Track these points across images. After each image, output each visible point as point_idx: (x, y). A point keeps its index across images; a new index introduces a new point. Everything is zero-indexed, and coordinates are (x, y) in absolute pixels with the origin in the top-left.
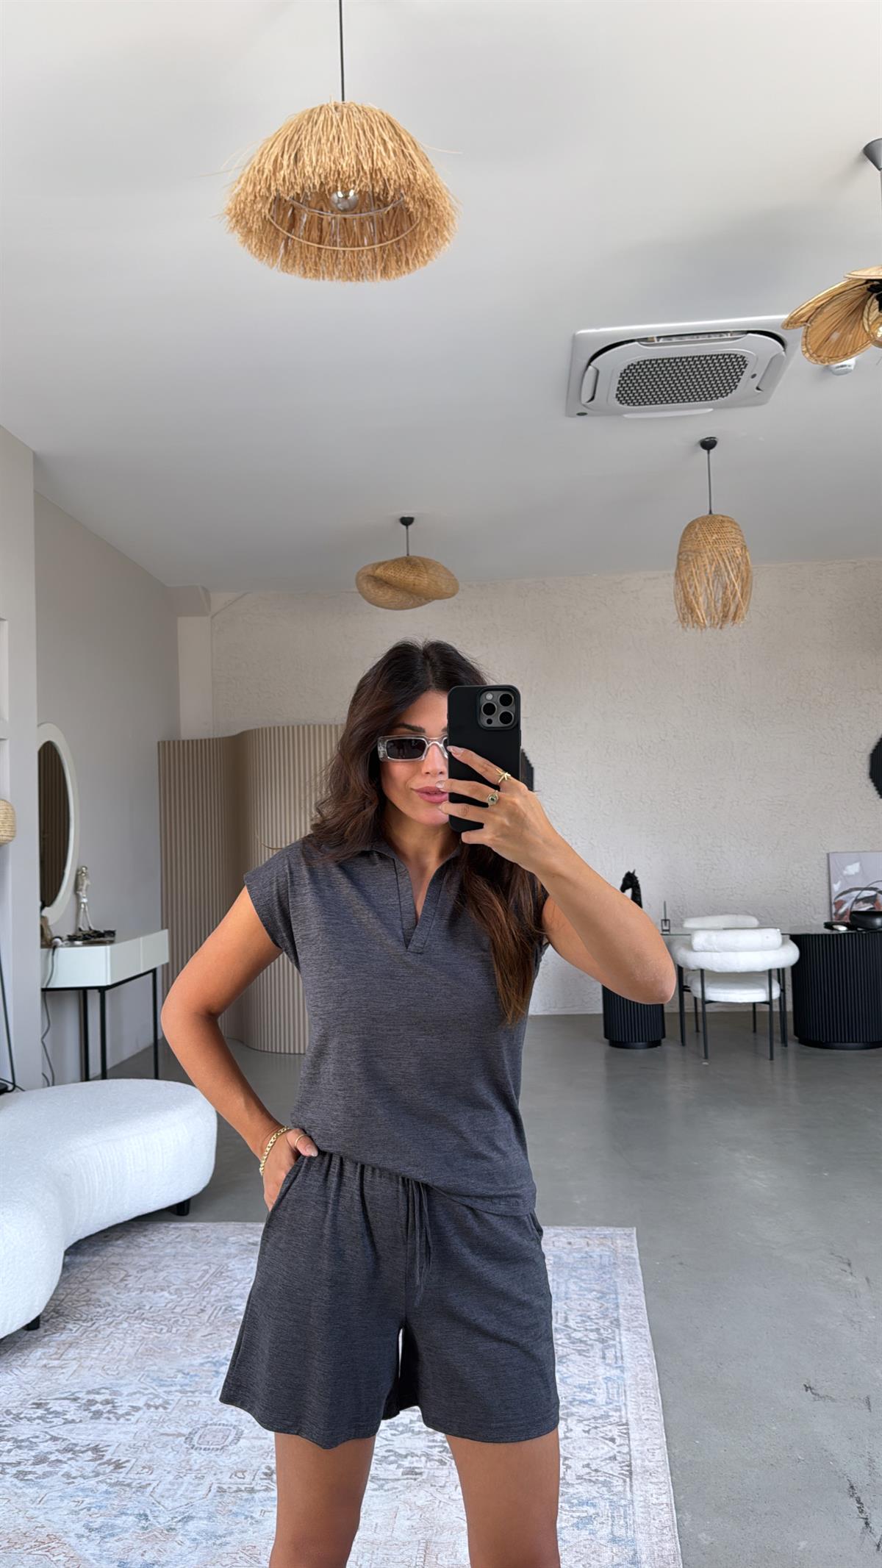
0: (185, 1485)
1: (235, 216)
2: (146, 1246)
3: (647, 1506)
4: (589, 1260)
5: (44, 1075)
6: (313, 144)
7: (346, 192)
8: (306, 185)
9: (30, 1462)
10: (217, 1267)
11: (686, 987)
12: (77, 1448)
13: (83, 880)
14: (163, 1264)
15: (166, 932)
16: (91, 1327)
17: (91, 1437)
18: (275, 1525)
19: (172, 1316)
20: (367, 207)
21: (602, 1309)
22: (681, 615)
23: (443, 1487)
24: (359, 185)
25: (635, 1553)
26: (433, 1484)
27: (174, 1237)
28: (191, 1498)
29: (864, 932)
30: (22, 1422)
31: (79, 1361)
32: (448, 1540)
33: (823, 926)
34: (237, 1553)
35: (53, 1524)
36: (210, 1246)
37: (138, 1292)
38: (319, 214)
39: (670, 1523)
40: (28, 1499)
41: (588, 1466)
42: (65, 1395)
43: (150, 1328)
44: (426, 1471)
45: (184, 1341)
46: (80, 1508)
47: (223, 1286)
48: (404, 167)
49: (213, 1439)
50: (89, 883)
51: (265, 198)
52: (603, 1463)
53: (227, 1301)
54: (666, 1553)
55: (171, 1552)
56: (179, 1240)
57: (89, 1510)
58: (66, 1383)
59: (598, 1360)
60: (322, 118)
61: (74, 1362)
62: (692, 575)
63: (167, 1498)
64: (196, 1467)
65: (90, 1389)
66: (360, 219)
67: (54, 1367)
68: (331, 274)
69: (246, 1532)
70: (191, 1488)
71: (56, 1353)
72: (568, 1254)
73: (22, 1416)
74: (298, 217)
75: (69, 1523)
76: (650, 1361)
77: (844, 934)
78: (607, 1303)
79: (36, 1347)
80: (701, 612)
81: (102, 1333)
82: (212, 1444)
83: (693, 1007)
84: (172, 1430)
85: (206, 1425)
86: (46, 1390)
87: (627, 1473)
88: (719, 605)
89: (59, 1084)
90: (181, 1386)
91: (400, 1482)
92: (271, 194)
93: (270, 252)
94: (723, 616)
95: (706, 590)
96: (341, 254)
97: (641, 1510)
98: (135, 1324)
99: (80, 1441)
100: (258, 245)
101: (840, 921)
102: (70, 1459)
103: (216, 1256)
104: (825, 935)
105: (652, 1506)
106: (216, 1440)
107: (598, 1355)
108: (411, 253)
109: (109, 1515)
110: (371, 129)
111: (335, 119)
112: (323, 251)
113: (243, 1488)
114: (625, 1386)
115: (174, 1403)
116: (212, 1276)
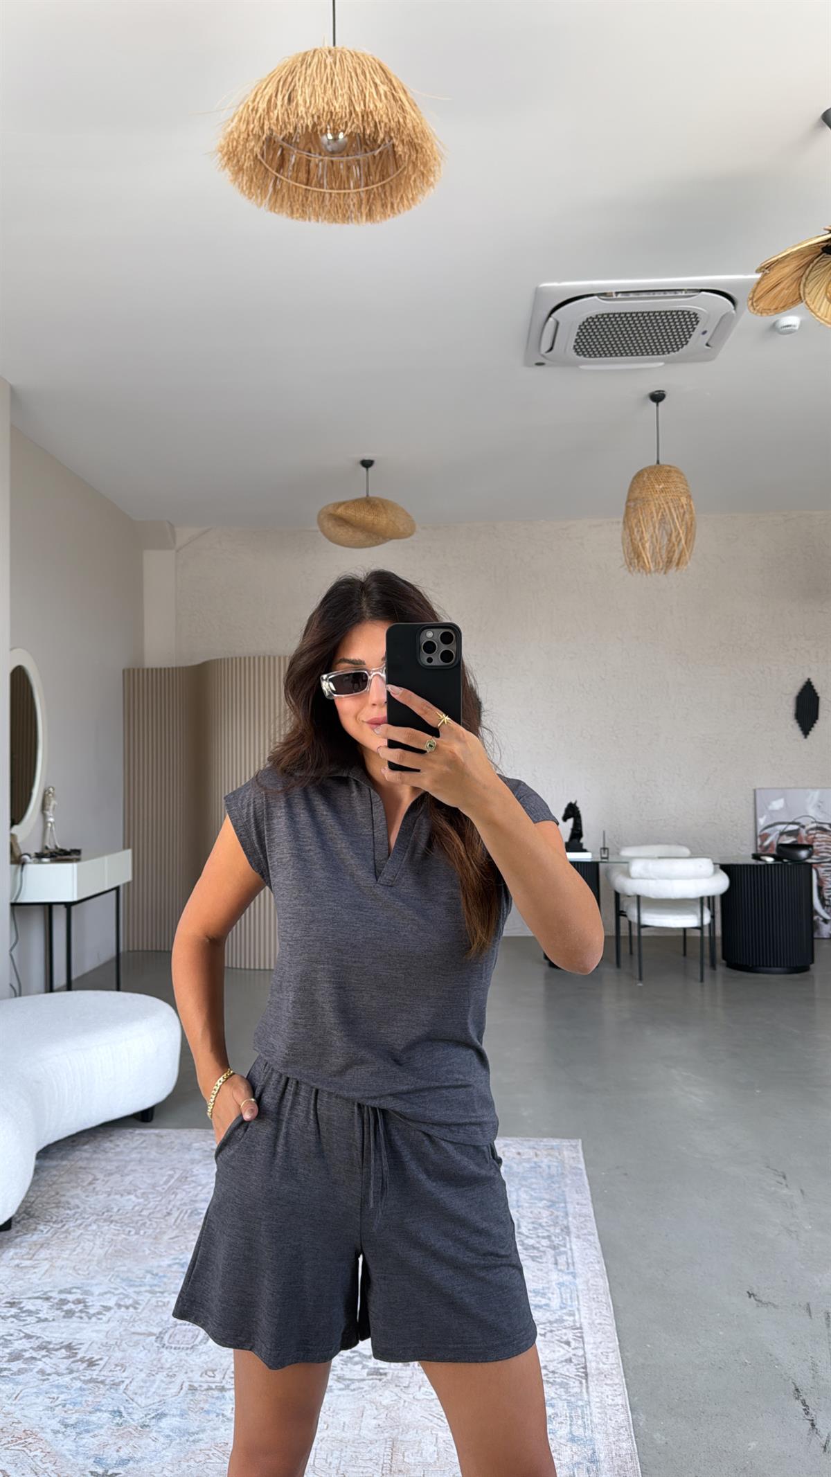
0: (157, 1383)
1: (226, 154)
2: (113, 1151)
3: (603, 1407)
4: (538, 1169)
5: (11, 986)
6: (306, 86)
7: (335, 134)
8: (300, 125)
9: (5, 1359)
10: (182, 1172)
11: (623, 912)
12: (51, 1346)
13: (50, 801)
14: (129, 1168)
15: (129, 852)
16: (61, 1228)
17: (64, 1336)
19: (140, 1218)
20: (354, 151)
21: (552, 1217)
22: (628, 560)
23: (408, 1387)
24: (350, 127)
25: (594, 1452)
27: (138, 1142)
28: (163, 1396)
29: (789, 864)
31: (50, 1261)
32: (414, 1439)
33: (751, 856)
34: (210, 1450)
35: (29, 1420)
36: (175, 1152)
37: (106, 1195)
38: (308, 156)
39: (626, 1423)
40: (5, 1395)
42: (38, 1294)
43: (119, 1230)
44: (391, 1371)
45: (151, 1243)
46: (56, 1404)
47: (188, 1190)
48: (395, 110)
49: (183, 1339)
50: (56, 803)
51: (257, 137)
52: (560, 1366)
53: (192, 1205)
54: (623, 1452)
55: (146, 1448)
56: (144, 1145)
57: (64, 1406)
58: (39, 1282)
59: (552, 1266)
60: (316, 60)
61: (46, 1261)
62: (640, 522)
63: (141, 1395)
64: (168, 1366)
65: (62, 1288)
66: (347, 162)
67: (26, 1267)
68: (317, 216)
69: (218, 1429)
70: (163, 1385)
71: (28, 1253)
72: (518, 1164)
74: (286, 157)
75: (45, 1419)
76: (600, 1267)
77: (771, 865)
78: (558, 1211)
79: (8, 1248)
80: (647, 555)
81: (72, 1234)
82: (182, 1343)
83: (628, 931)
84: (143, 1329)
86: (19, 1289)
87: (583, 1375)
88: (664, 552)
89: (25, 995)
90: (151, 1286)
91: (365, 1382)
92: (263, 133)
93: (259, 191)
94: (667, 562)
95: (652, 537)
96: (327, 196)
97: (599, 1411)
98: (103, 1226)
99: (53, 1339)
100: (248, 184)
101: (767, 852)
102: (44, 1356)
103: (181, 1162)
104: (753, 865)
105: (609, 1407)
106: (186, 1339)
107: (550, 1261)
108: (397, 197)
109: (84, 1412)
110: (364, 73)
111: (328, 62)
112: (310, 193)
113: (213, 1386)
114: (577, 1291)
115: (144, 1303)
116: (176, 1181)
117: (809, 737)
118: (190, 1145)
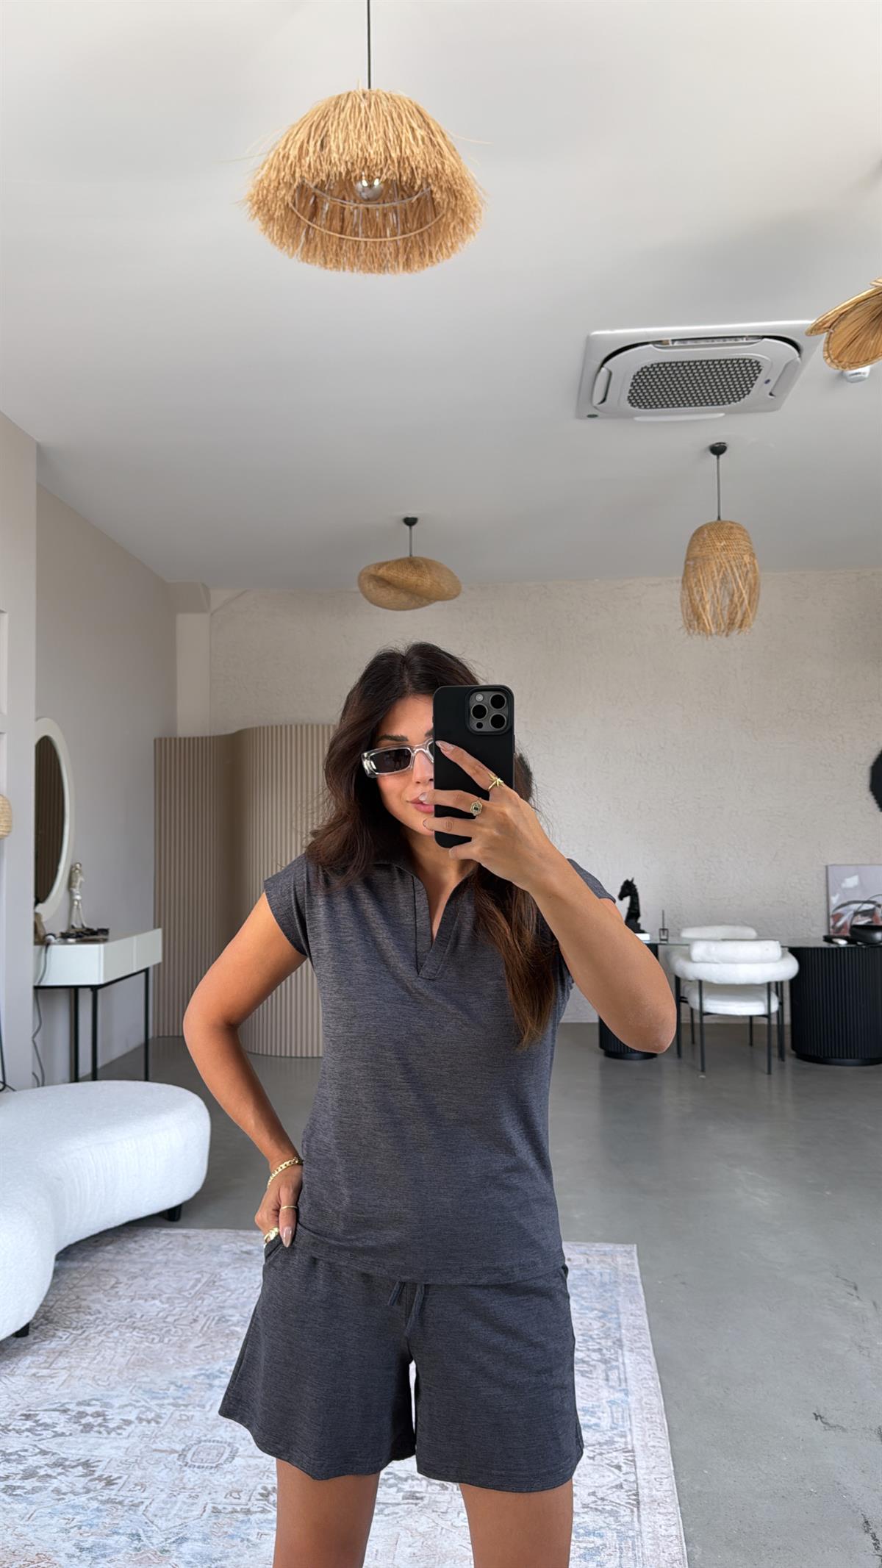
0: (178, 1505)
1: (256, 203)
2: (137, 1252)
3: (656, 1538)
4: (590, 1277)
5: (34, 1074)
6: (340, 131)
7: (370, 180)
8: (333, 172)
9: (19, 1477)
10: (210, 1275)
11: (683, 997)
12: (67, 1463)
13: (77, 877)
14: (154, 1271)
15: (159, 932)
16: (80, 1335)
17: (81, 1452)
18: (273, 1549)
19: (165, 1325)
20: (390, 198)
21: (604, 1329)
22: (687, 621)
23: (446, 1513)
24: (386, 174)
26: (435, 1509)
27: (165, 1243)
28: (185, 1518)
29: (864, 947)
30: (11, 1434)
31: (69, 1370)
33: (822, 939)
35: (42, 1543)
36: (202, 1254)
37: (129, 1300)
38: (342, 203)
39: (680, 1556)
40: (17, 1515)
41: (594, 1494)
42: (55, 1406)
43: (142, 1338)
44: (427, 1495)
45: (176, 1352)
46: (71, 1525)
47: (216, 1296)
48: (433, 156)
49: (207, 1457)
50: (83, 880)
51: (288, 185)
52: (609, 1492)
53: (220, 1311)
56: (170, 1246)
57: (80, 1528)
58: (56, 1393)
59: (602, 1382)
60: (349, 104)
61: (63, 1372)
62: (700, 581)
63: (161, 1517)
64: (190, 1486)
65: (80, 1400)
66: (383, 209)
67: (44, 1376)
68: (352, 265)
69: (242, 1556)
70: (185, 1507)
71: (46, 1362)
73: (10, 1428)
74: (320, 206)
75: (59, 1542)
76: (655, 1384)
77: (844, 948)
78: (610, 1322)
79: (25, 1355)
80: (707, 617)
81: (93, 1341)
82: (206, 1462)
83: (689, 1018)
84: (165, 1446)
85: (200, 1442)
86: (36, 1401)
87: (635, 1502)
88: (725, 613)
89: (49, 1085)
90: (174, 1399)
91: (400, 1507)
92: (295, 180)
93: (291, 241)
94: (729, 624)
95: (713, 597)
96: (363, 245)
97: (650, 1542)
98: (126, 1333)
99: (70, 1456)
100: (280, 233)
101: (840, 934)
102: (59, 1474)
103: (209, 1265)
104: (825, 949)
105: (661, 1538)
106: (210, 1457)
107: (601, 1377)
108: (435, 245)
109: (101, 1535)
110: (400, 116)
111: (362, 106)
112: (345, 241)
113: (238, 1508)
114: (629, 1410)
115: (166, 1417)
116: (204, 1285)
118: (219, 1246)
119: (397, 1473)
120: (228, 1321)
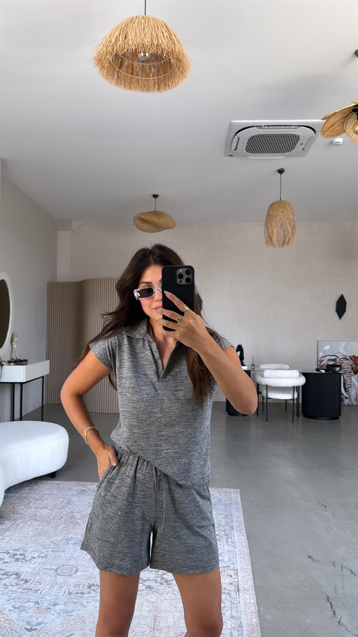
0: (55, 590)
1: (97, 60)
2: (38, 490)
3: (245, 604)
4: (221, 502)
6: (133, 32)
7: (145, 53)
8: (129, 49)
10: (68, 500)
11: (260, 392)
12: (9, 574)
13: (15, 338)
14: (45, 498)
15: (48, 361)
16: (14, 523)
17: (15, 569)
19: (49, 519)
20: (153, 61)
21: (226, 522)
22: (266, 241)
23: (162, 594)
24: (151, 51)
25: (241, 623)
26: (158, 592)
27: (50, 486)
28: (57, 596)
29: (331, 373)
31: (10, 537)
32: (164, 616)
33: (315, 369)
34: (76, 619)
36: (65, 491)
37: (35, 509)
38: (133, 62)
39: (255, 611)
42: (4, 551)
43: (40, 524)
44: (155, 587)
45: (54, 530)
46: (10, 598)
47: (70, 507)
48: (171, 44)
49: (66, 571)
50: (17, 339)
51: (111, 53)
52: (227, 586)
53: (72, 514)
54: (253, 623)
55: (49, 618)
56: (52, 488)
57: (14, 599)
58: (5, 546)
59: (225, 543)
60: (137, 21)
61: (8, 537)
62: (272, 225)
63: (47, 595)
64: (59, 583)
65: (14, 549)
66: (149, 66)
68: (136, 88)
69: (80, 610)
70: (57, 591)
74: (123, 63)
75: (6, 605)
76: (246, 544)
77: (324, 373)
78: (228, 520)
80: (275, 239)
81: (20, 525)
82: (66, 573)
83: (262, 400)
84: (49, 567)
85: (63, 566)
87: (237, 590)
88: (282, 238)
89: (2, 422)
90: (53, 549)
91: (144, 591)
92: (114, 52)
93: (111, 77)
94: (283, 242)
95: (277, 231)
96: (140, 80)
97: (243, 605)
98: (33, 522)
99: (10, 571)
100: (106, 73)
101: (322, 368)
102: (6, 578)
103: (67, 495)
104: (316, 374)
105: (247, 604)
106: (68, 572)
107: (225, 541)
108: (170, 82)
109: (23, 602)
110: (158, 27)
111: (142, 22)
112: (133, 78)
113: (79, 592)
114: (236, 554)
115: (50, 556)
116: (65, 503)
117: (341, 319)
118: (72, 488)
119: (143, 578)
120: (75, 518)
